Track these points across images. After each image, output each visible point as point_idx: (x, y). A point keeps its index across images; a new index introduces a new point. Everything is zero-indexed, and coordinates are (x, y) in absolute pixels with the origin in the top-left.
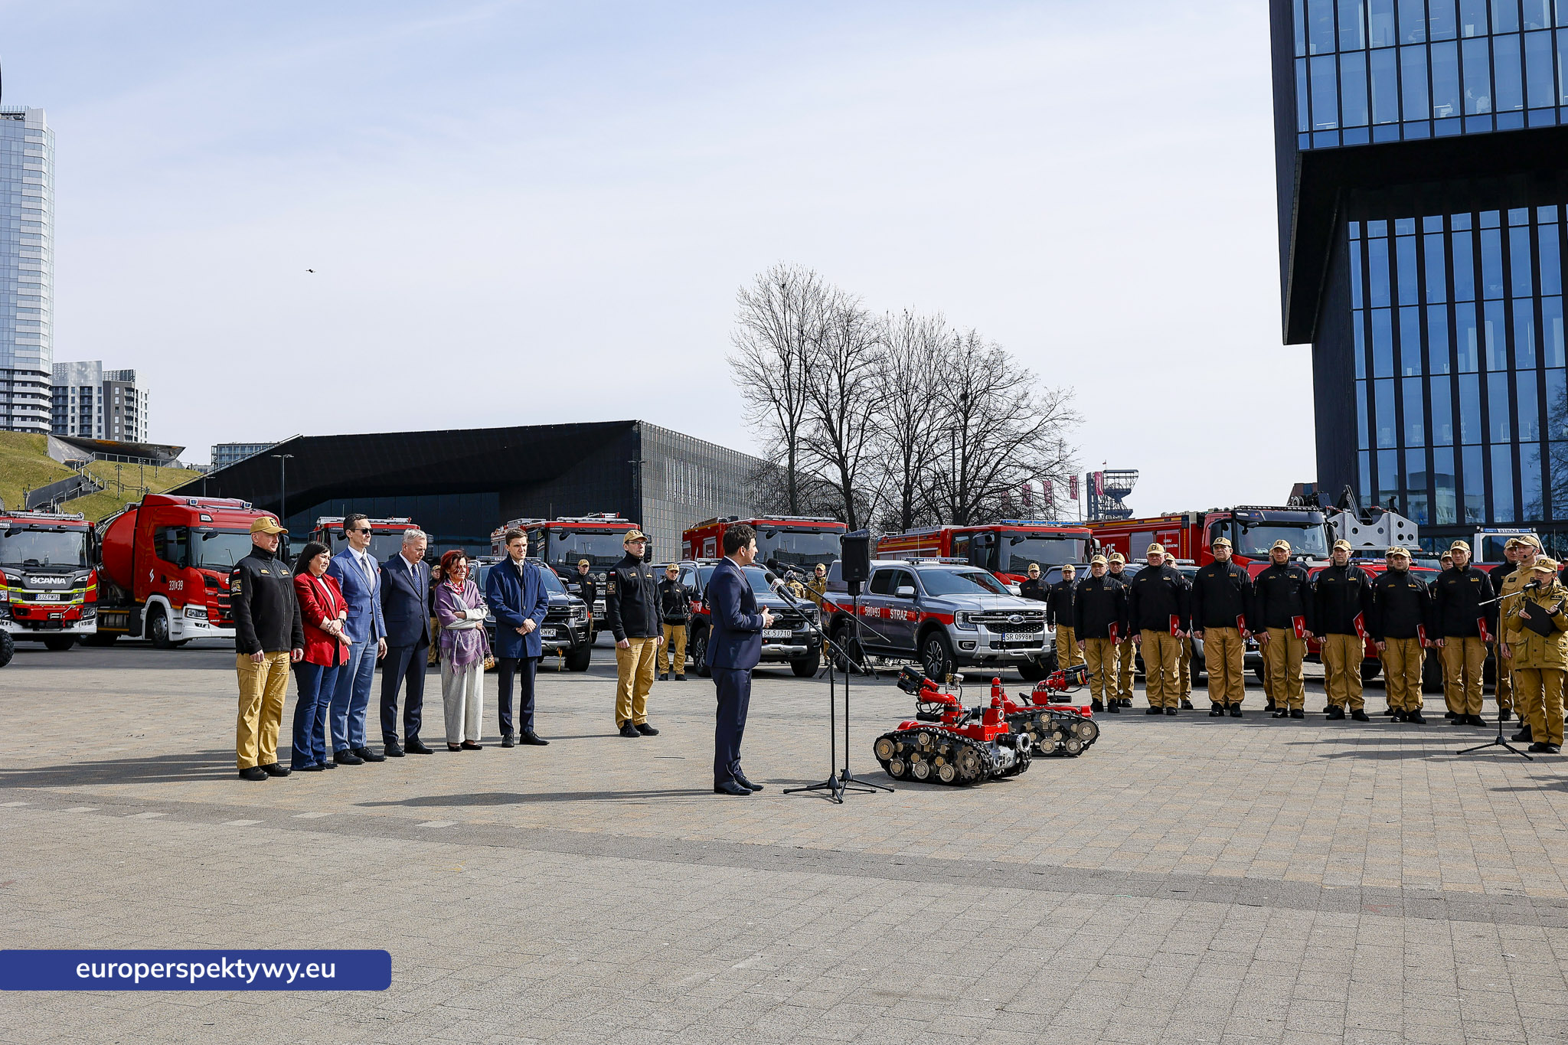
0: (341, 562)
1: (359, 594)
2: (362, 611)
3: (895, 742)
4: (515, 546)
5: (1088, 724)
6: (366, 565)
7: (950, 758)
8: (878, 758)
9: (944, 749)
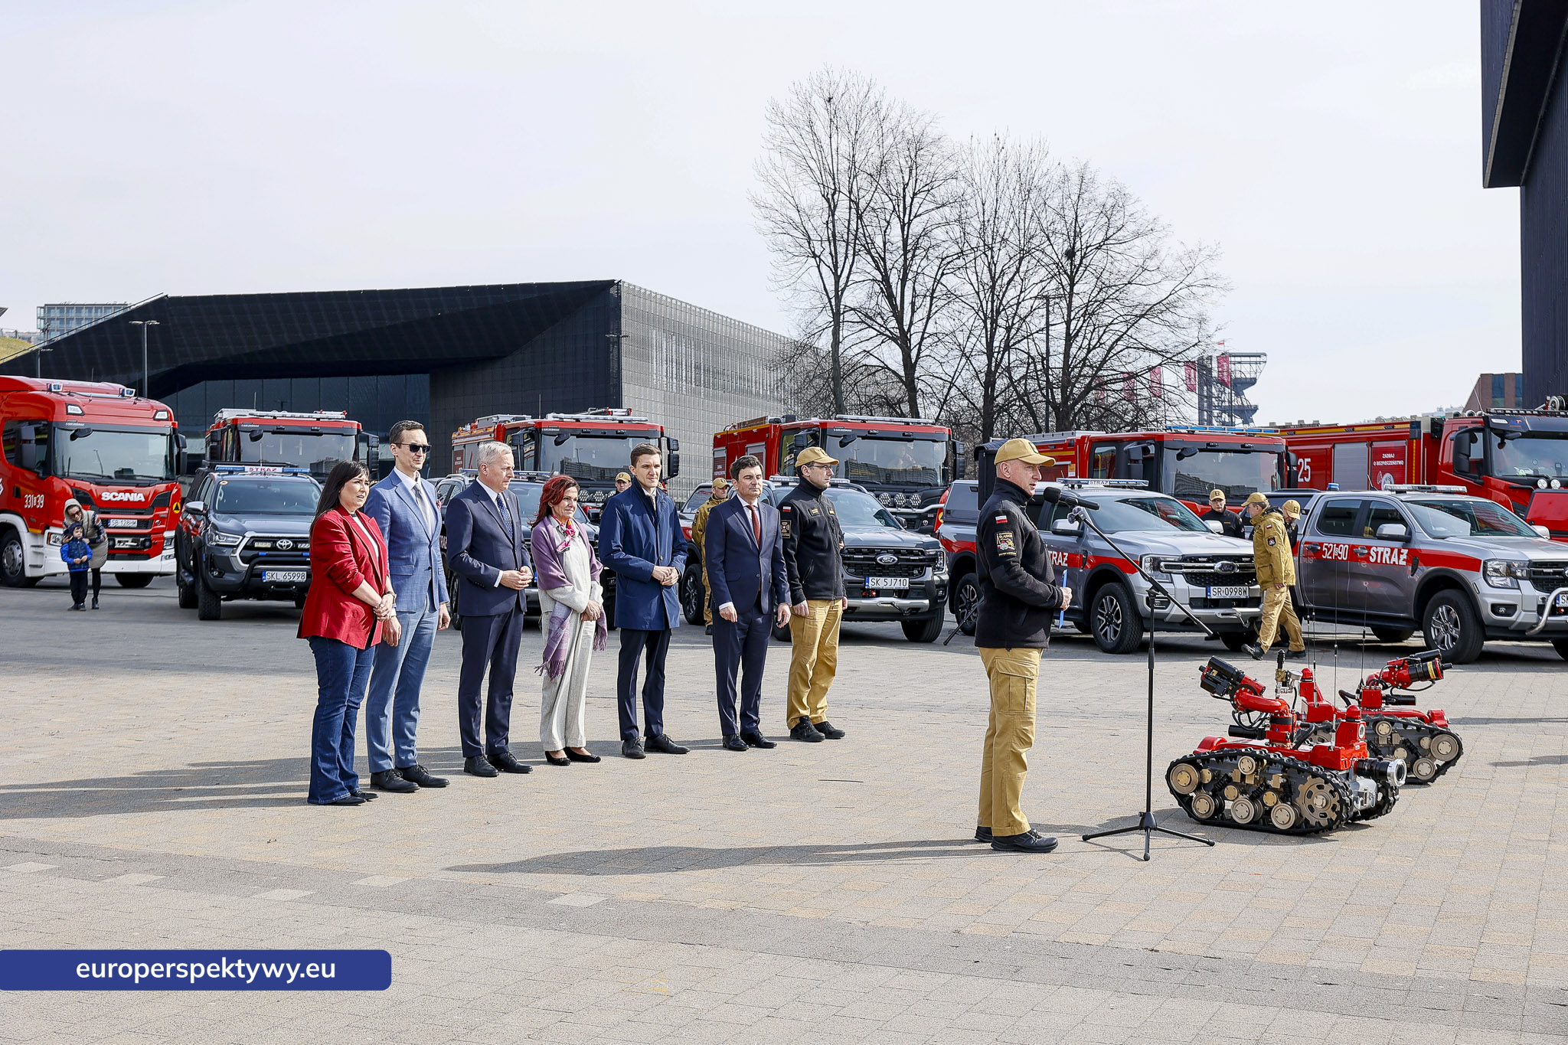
0: (388, 495)
1: (413, 540)
2: (416, 565)
3: (1199, 769)
4: (644, 467)
5: (1446, 737)
6: (421, 497)
7: (1287, 794)
8: (1172, 791)
9: (1277, 780)
